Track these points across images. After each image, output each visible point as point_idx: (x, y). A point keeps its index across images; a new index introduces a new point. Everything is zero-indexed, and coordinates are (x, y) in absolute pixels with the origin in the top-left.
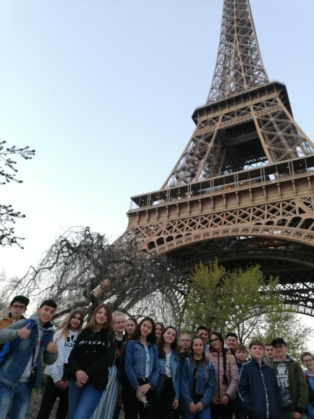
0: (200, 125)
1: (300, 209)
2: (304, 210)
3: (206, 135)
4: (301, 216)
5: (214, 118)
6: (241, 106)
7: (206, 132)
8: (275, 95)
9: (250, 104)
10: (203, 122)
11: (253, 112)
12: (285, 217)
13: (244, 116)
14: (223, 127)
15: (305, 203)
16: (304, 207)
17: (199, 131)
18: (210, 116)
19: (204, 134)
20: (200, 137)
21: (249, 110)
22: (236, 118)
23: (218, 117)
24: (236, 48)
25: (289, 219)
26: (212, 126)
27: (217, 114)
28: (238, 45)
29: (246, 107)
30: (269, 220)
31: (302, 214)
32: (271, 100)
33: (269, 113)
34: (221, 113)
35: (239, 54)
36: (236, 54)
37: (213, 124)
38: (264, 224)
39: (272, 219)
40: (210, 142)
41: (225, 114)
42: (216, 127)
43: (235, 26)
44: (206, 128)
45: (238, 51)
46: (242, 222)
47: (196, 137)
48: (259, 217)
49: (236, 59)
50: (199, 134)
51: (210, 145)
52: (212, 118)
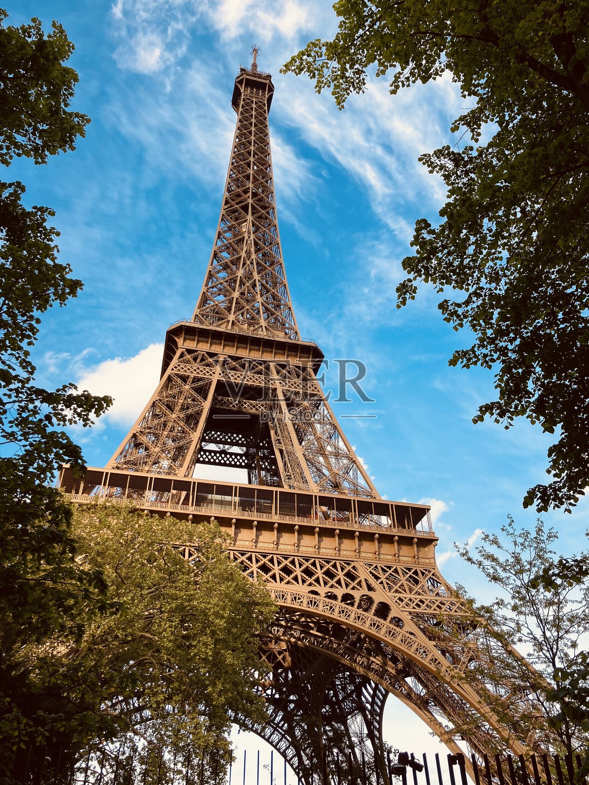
0: (182, 355)
1: (366, 580)
2: (373, 586)
3: (196, 380)
4: (371, 594)
5: (212, 355)
6: (256, 355)
7: (195, 374)
9: (271, 358)
10: (190, 351)
12: (349, 591)
15: (371, 573)
16: (372, 581)
17: (182, 365)
18: (204, 347)
19: (192, 375)
20: (184, 379)
23: (216, 354)
24: (249, 242)
25: (357, 595)
26: (207, 369)
27: (216, 349)
28: (252, 238)
30: (327, 589)
31: (372, 592)
34: (224, 351)
35: (254, 256)
36: (248, 253)
37: (208, 365)
38: (323, 595)
39: (334, 591)
40: (205, 398)
41: (229, 357)
42: (214, 373)
43: (250, 201)
44: (195, 365)
45: (253, 250)
46: (288, 583)
47: (177, 375)
48: (311, 580)
49: (248, 262)
50: (182, 373)
51: (207, 405)
52: (207, 353)
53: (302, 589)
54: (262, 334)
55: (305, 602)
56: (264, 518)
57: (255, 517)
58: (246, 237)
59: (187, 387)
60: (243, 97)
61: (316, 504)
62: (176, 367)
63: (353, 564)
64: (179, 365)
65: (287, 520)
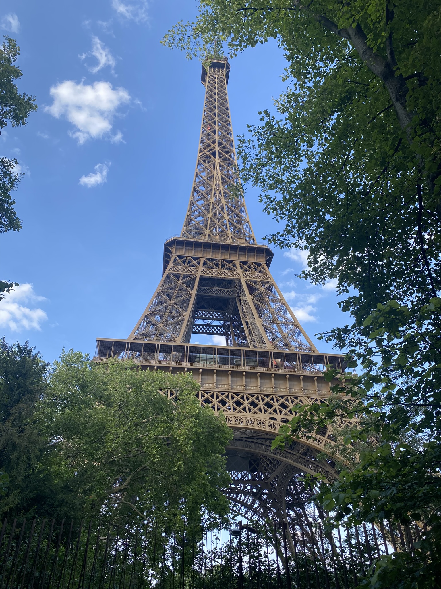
0: (175, 260)
3: (185, 277)
5: (195, 259)
6: (227, 257)
7: (184, 273)
8: (262, 260)
9: (236, 258)
10: (180, 257)
11: (240, 272)
13: (231, 272)
14: (206, 275)
17: (176, 267)
18: (190, 254)
19: (182, 273)
20: (178, 276)
21: (234, 265)
22: (220, 270)
23: (198, 258)
24: (217, 178)
26: (193, 268)
27: (198, 254)
28: (219, 175)
29: (232, 261)
32: (259, 265)
33: (258, 280)
34: (203, 255)
35: (221, 188)
36: (217, 186)
37: (193, 266)
38: (279, 419)
39: (286, 417)
40: (192, 289)
41: (207, 259)
42: (197, 271)
43: (217, 149)
44: (184, 267)
45: (220, 183)
46: (255, 412)
47: (173, 274)
48: (271, 410)
49: (218, 192)
50: (176, 272)
51: (194, 293)
52: (192, 257)
53: (265, 417)
54: (229, 242)
55: (267, 425)
56: (236, 368)
57: (229, 368)
58: (216, 175)
59: (180, 282)
60: (208, 75)
61: (272, 358)
62: (171, 269)
63: (299, 398)
64: (173, 267)
65: (252, 370)
